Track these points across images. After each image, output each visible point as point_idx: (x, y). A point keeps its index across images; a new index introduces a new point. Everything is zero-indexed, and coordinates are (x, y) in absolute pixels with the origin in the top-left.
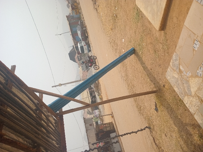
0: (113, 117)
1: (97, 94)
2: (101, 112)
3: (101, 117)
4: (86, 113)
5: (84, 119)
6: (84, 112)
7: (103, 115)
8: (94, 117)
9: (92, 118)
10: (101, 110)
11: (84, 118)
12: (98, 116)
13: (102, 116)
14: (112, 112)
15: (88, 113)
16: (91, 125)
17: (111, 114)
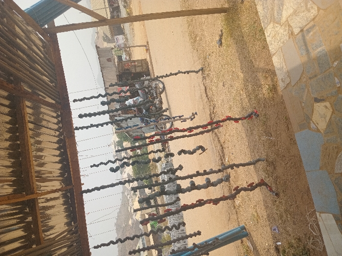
0: (148, 50)
4: (101, 39)
5: (97, 49)
7: (131, 45)
8: (116, 47)
10: (129, 36)
12: (122, 46)
13: (129, 47)
16: (109, 60)
17: (145, 46)
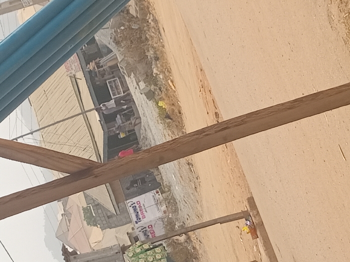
0: (257, 229)
1: (142, 85)
2: (181, 205)
3: (182, 238)
4: (78, 219)
6: (66, 214)
7: (190, 223)
8: (136, 239)
9: (124, 249)
10: (178, 191)
11: (65, 250)
12: (160, 231)
13: (186, 231)
14: (251, 201)
15: (91, 220)
17: (245, 215)
